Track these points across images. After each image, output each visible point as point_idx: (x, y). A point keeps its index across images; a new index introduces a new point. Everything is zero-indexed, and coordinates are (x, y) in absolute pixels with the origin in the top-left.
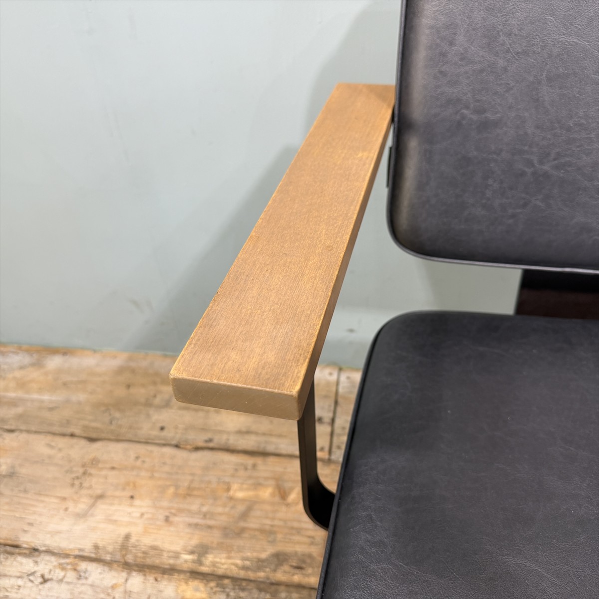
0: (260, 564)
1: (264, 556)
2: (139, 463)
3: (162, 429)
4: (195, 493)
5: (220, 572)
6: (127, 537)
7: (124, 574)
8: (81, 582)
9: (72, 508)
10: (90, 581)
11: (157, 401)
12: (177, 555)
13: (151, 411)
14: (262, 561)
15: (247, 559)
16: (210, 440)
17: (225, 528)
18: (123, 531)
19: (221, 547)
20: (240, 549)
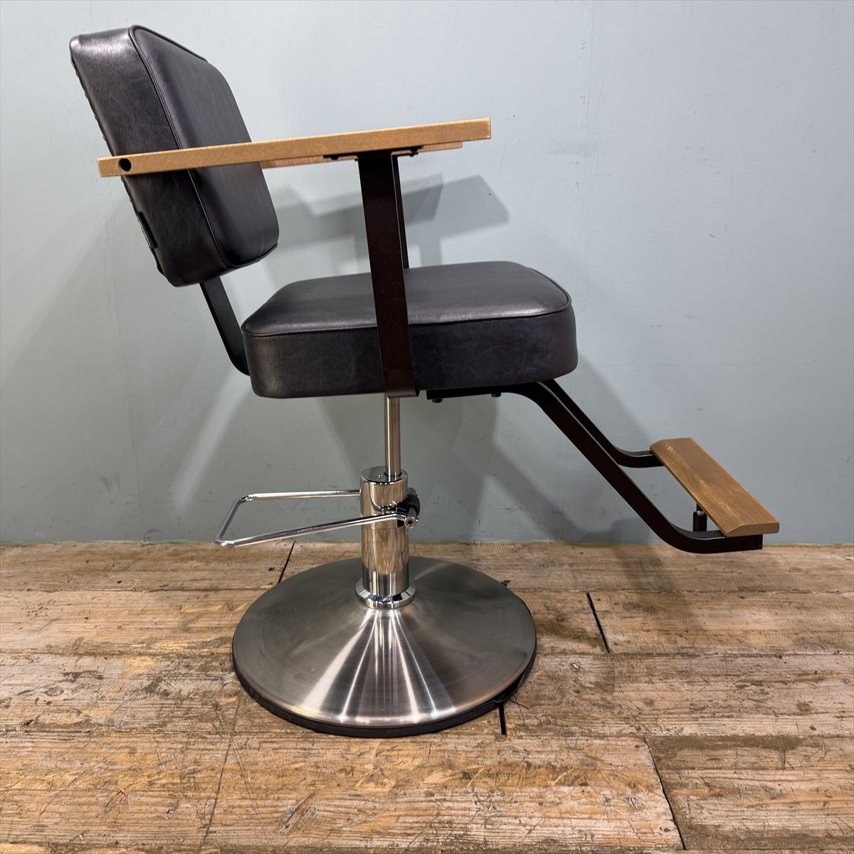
0: (204, 645)
1: (209, 640)
2: (95, 600)
3: (119, 582)
4: (148, 612)
5: (166, 652)
6: (80, 639)
7: (76, 658)
8: (32, 664)
9: (26, 627)
10: (42, 663)
11: (116, 567)
12: (128, 645)
13: (109, 574)
14: (207, 642)
15: (193, 643)
16: (165, 586)
17: (174, 628)
18: (76, 636)
19: (169, 638)
20: (186, 638)
